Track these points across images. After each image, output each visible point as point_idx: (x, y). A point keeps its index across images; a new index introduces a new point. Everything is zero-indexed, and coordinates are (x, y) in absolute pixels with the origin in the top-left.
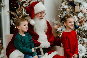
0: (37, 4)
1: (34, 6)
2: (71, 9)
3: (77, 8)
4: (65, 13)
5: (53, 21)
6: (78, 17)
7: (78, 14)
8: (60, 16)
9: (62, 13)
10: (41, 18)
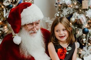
0: (26, 8)
1: (22, 11)
2: (76, 5)
3: (85, 4)
4: (67, 10)
5: (47, 21)
6: (86, 16)
7: (86, 12)
8: (58, 15)
9: (62, 11)
10: (33, 32)
